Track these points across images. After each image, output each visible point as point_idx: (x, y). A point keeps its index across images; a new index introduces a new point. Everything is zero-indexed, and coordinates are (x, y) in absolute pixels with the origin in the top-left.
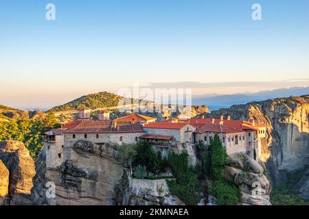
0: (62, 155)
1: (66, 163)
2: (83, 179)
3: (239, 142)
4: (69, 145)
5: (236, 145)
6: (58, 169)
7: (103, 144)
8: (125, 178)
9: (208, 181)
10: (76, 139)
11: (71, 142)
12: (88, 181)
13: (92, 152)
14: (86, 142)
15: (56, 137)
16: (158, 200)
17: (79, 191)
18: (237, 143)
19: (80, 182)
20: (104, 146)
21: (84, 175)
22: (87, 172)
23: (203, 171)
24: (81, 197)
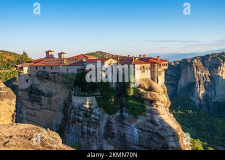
0: (29, 81)
1: (31, 86)
2: (43, 97)
3: (146, 71)
4: (33, 74)
5: (144, 73)
6: (26, 90)
7: (55, 73)
8: (70, 96)
9: (123, 98)
10: (38, 70)
11: (35, 72)
12: (46, 98)
13: (48, 79)
14: (44, 72)
15: (24, 68)
16: (89, 111)
17: (41, 105)
18: (144, 72)
19: (41, 99)
20: (56, 75)
21: (43, 94)
22: (45, 92)
23: (120, 91)
24: (42, 109)
